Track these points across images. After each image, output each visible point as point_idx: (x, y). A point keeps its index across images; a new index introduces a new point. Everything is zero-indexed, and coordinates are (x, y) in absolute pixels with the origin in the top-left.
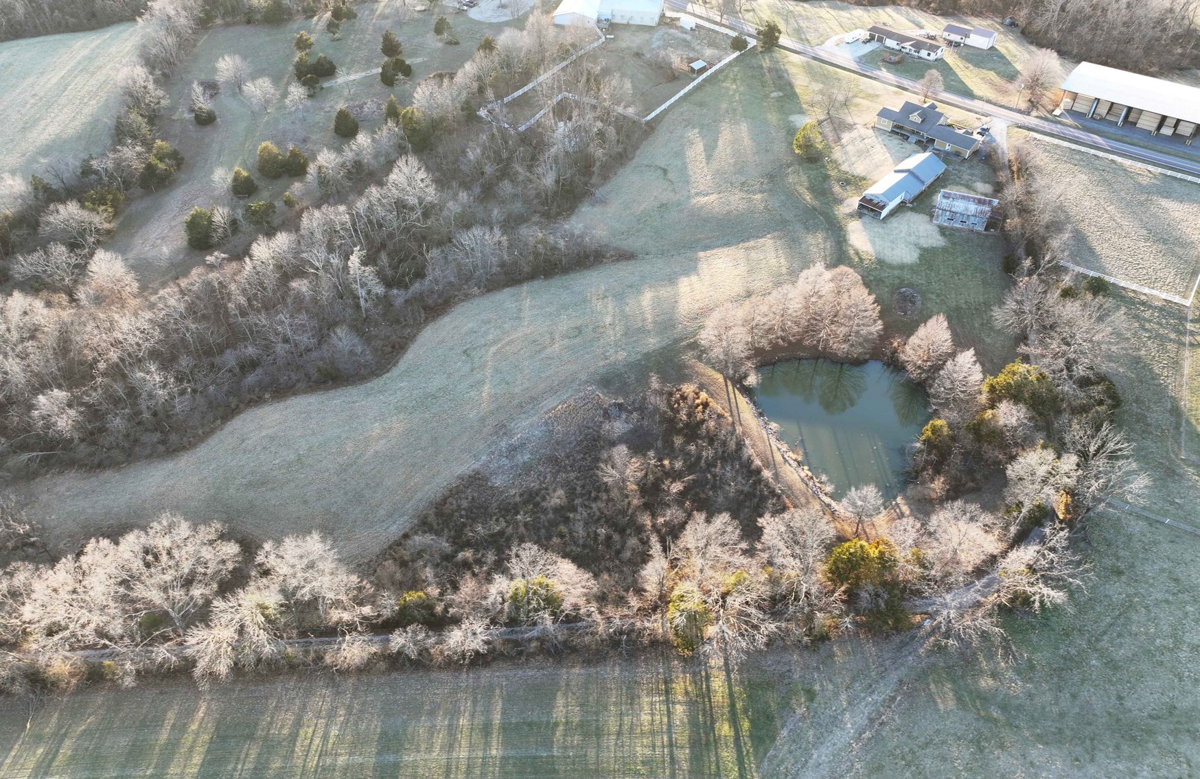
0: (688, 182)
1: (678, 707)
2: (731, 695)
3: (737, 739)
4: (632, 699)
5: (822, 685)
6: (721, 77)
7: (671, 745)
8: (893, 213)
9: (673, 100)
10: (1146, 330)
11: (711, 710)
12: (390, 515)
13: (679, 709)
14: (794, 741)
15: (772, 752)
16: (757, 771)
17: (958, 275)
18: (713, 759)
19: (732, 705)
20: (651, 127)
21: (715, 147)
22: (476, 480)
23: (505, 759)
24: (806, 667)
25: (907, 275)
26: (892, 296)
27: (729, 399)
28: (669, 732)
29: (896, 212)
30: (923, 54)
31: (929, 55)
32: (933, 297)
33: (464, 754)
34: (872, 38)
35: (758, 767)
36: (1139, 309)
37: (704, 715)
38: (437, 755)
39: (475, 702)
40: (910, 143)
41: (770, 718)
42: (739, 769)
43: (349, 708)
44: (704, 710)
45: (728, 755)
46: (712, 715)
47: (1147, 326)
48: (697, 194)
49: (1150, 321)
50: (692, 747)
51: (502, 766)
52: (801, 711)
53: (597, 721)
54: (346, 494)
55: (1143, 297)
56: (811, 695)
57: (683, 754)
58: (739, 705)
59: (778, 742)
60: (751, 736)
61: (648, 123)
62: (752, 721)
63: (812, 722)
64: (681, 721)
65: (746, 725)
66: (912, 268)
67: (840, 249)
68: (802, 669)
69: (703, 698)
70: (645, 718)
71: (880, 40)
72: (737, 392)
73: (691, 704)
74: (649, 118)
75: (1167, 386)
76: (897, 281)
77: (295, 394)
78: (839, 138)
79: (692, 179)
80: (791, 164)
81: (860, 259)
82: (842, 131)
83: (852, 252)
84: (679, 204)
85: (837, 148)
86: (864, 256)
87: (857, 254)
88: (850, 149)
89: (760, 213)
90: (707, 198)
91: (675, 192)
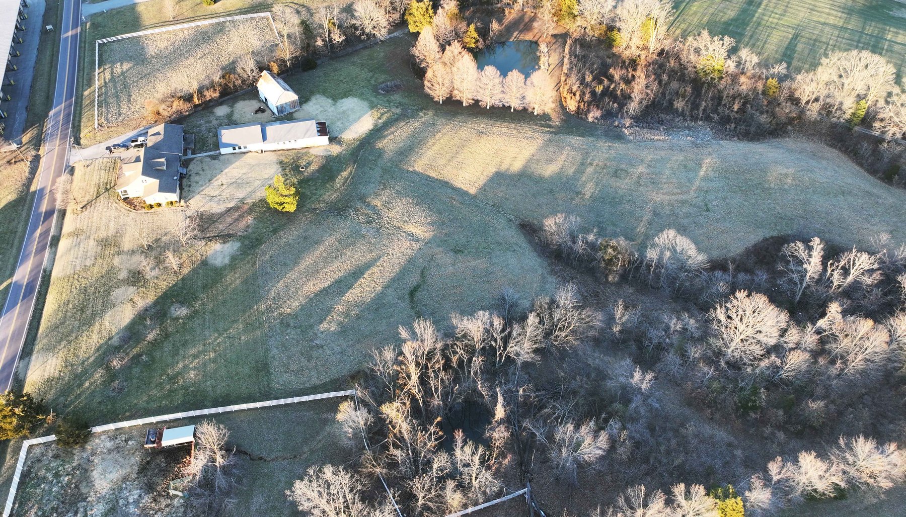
0: (410, 260)
48: (418, 240)
78: (229, 210)
79: (403, 260)
80: (309, 210)
81: (382, 115)
82: (212, 215)
83: (381, 121)
84: (443, 242)
85: (249, 201)
86: (376, 114)
87: (379, 118)
88: (241, 194)
89: (394, 188)
90: (414, 231)
91: (432, 258)
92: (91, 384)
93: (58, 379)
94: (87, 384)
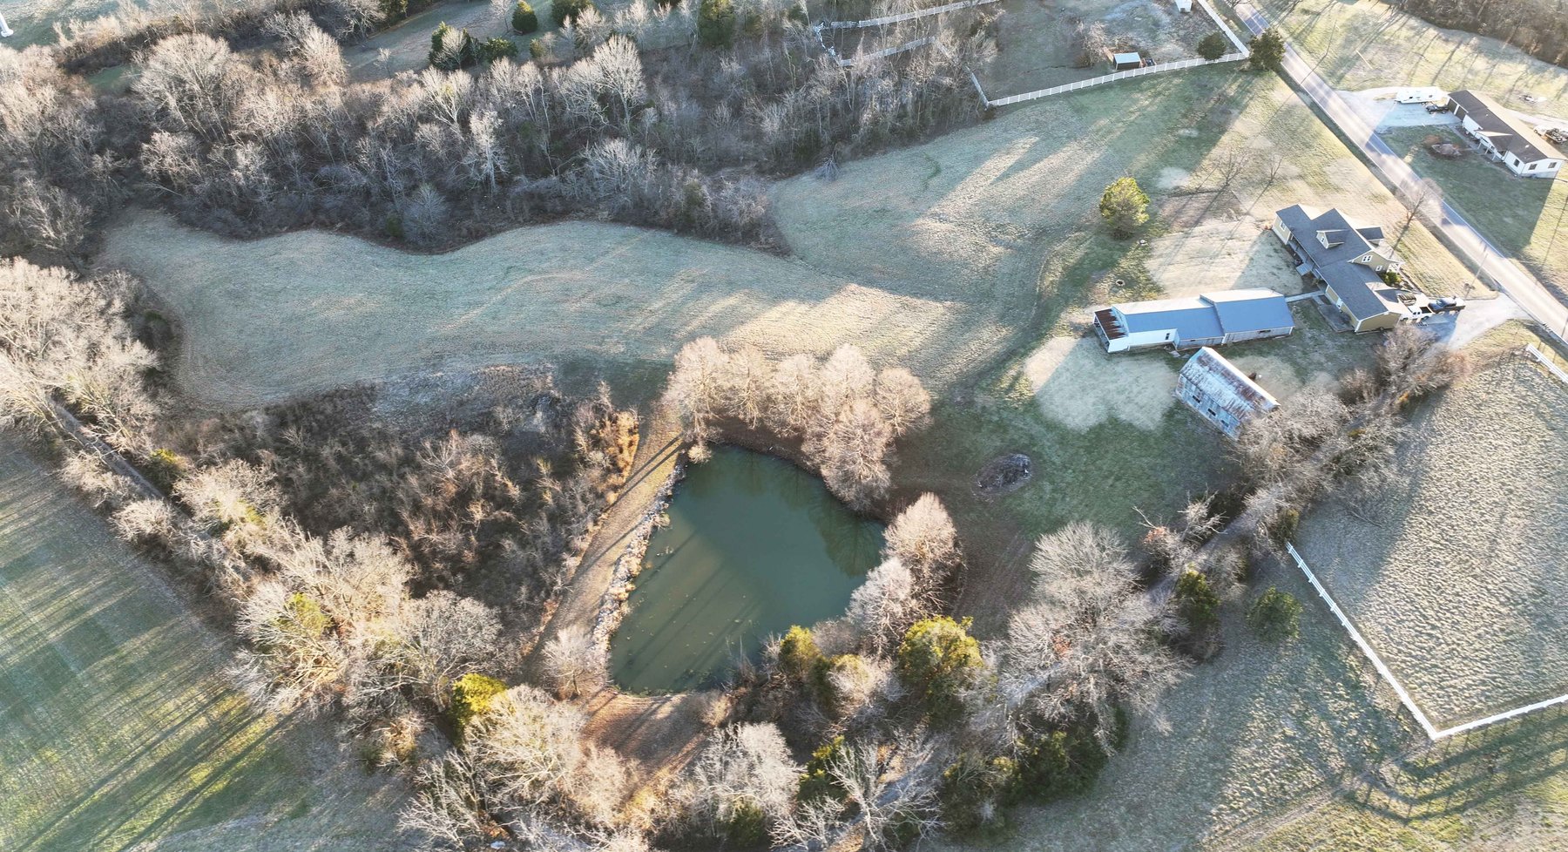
0: (942, 196)
1: (203, 719)
2: (250, 748)
3: (194, 792)
4: (188, 681)
5: (321, 812)
6: (1145, 84)
7: (149, 748)
8: (1134, 353)
9: (1051, 91)
10: (1300, 725)
11: (218, 747)
12: (279, 384)
13: (202, 722)
14: (225, 840)
15: (197, 832)
16: (165, 836)
17: (1118, 479)
18: (155, 791)
19: (237, 759)
20: (990, 114)
21: (1027, 167)
22: (364, 395)
23: (50, 647)
24: (336, 782)
25: (1047, 442)
26: (995, 456)
27: (653, 459)
28: (165, 736)
29: (1142, 354)
30: (1510, 158)
31: (1517, 163)
32: (1048, 487)
33: (35, 619)
34: (1447, 109)
35: (171, 834)
36: (1333, 688)
37: (207, 746)
38: (22, 604)
39: (105, 584)
40: (1295, 272)
41: (243, 799)
42: (157, 821)
43: (42, 520)
44: (213, 741)
45: (170, 798)
46: (212, 751)
47: (1313, 721)
48: (934, 215)
49: (1326, 716)
50: (158, 765)
51: (42, 651)
52: (272, 818)
53: (141, 675)
54: (271, 342)
55: (1368, 678)
56: (303, 809)
57: (145, 764)
58: (241, 764)
59: (216, 828)
60: (207, 800)
61: (993, 108)
62: (227, 788)
63: (263, 838)
64: (185, 736)
65: (219, 786)
66: (1064, 436)
67: (1004, 361)
68: (332, 780)
69: (229, 730)
70: (170, 706)
71: (1461, 115)
72: (674, 457)
73: (214, 726)
74: (998, 102)
75: (1212, 822)
76: (1025, 441)
77: (356, 234)
78: (1197, 223)
79: (951, 195)
80: (1086, 228)
81: (1011, 387)
82: (1215, 215)
83: (1012, 373)
84: (900, 217)
85: (1176, 235)
86: (1021, 386)
87: (1016, 379)
88: (1194, 243)
89: (972, 270)
90: (938, 224)
91: (914, 201)
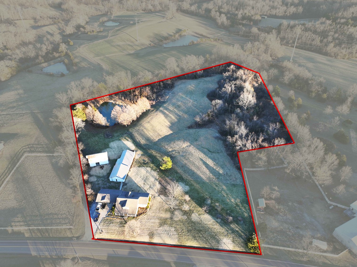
10: (42, 145)
25: (111, 140)
78: (160, 183)
83: (129, 140)
85: (158, 177)
86: (125, 140)
89: (165, 145)
90: (186, 145)
92: (237, 228)
93: (233, 238)
94: (237, 229)
